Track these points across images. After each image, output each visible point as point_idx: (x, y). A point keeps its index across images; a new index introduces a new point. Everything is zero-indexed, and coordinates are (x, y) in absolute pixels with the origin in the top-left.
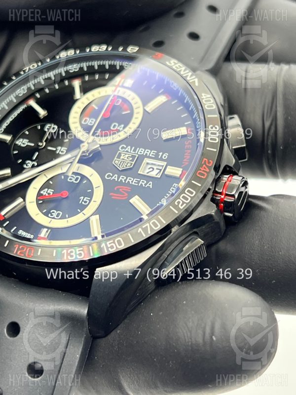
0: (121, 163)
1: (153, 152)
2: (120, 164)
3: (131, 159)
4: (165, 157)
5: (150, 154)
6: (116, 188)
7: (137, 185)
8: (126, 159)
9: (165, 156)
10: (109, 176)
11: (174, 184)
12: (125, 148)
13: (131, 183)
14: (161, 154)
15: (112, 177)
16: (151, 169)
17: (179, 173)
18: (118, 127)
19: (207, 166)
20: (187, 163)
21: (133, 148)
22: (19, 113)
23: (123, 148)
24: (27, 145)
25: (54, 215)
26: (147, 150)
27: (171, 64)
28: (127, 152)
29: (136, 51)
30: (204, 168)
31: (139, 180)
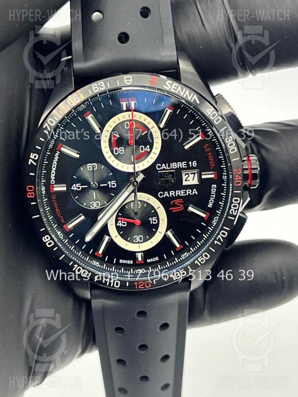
1: (184, 163)
2: (165, 183)
3: (171, 176)
4: (195, 165)
5: (182, 165)
6: (171, 203)
7: (185, 195)
8: (167, 177)
9: (195, 164)
10: (161, 195)
11: (213, 185)
12: (161, 166)
13: (180, 195)
14: (190, 163)
15: (164, 194)
16: (187, 176)
17: (213, 176)
18: (145, 148)
19: (238, 175)
20: (214, 165)
21: (167, 164)
22: (57, 160)
23: (159, 167)
24: (82, 188)
25: (138, 240)
26: (178, 163)
27: (168, 87)
28: (164, 169)
29: (131, 80)
30: (238, 177)
31: (185, 190)
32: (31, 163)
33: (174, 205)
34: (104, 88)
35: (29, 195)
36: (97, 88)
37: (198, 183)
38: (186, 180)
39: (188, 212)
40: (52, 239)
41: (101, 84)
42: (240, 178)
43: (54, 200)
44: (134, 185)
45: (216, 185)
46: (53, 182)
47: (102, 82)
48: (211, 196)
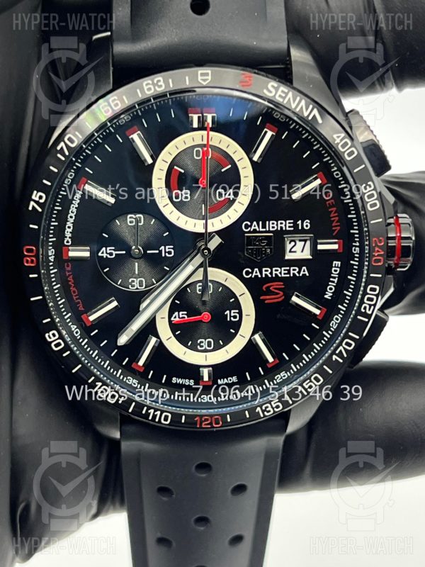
0: (256, 252)
1: (289, 223)
2: (256, 254)
3: (266, 242)
4: (307, 226)
5: (285, 225)
6: (264, 288)
7: (288, 276)
8: (259, 243)
9: (307, 224)
10: (247, 273)
11: (334, 262)
12: (251, 226)
13: (280, 276)
14: (300, 222)
15: (252, 273)
17: (335, 247)
18: (225, 194)
19: (380, 247)
20: (338, 228)
21: (261, 223)
22: (77, 206)
23: (247, 226)
24: (116, 255)
25: (205, 346)
26: (279, 222)
27: (270, 92)
28: (255, 231)
29: (209, 78)
30: (378, 251)
31: (288, 268)
32: (33, 207)
33: (269, 292)
34: (163, 87)
35: (27, 262)
36: (152, 87)
37: (311, 257)
38: (290, 251)
39: (291, 305)
41: (159, 81)
42: (382, 253)
43: (68, 271)
44: (203, 255)
45: (340, 263)
46: (68, 242)
47: (161, 79)
48: (331, 279)
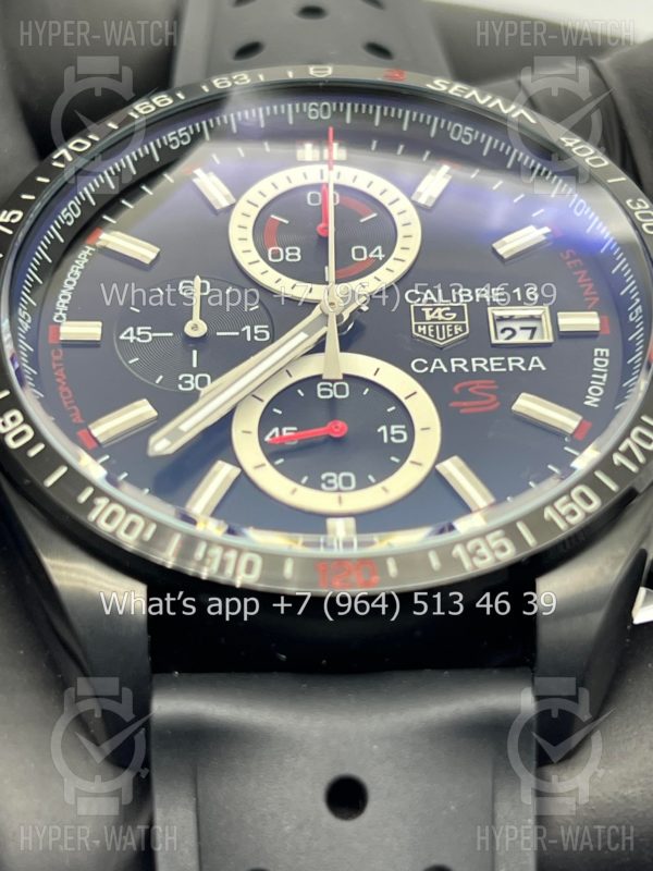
0: (434, 328)
1: (498, 291)
2: (434, 333)
3: (454, 315)
4: (533, 296)
5: (490, 295)
6: (456, 390)
7: (504, 370)
8: (440, 317)
10: (419, 366)
11: (596, 350)
12: (421, 296)
13: (486, 370)
14: (517, 291)
15: (430, 366)
16: (509, 333)
18: (368, 253)
20: (597, 298)
21: (440, 292)
22: (82, 267)
23: (413, 297)
24: (153, 338)
25: (338, 484)
26: (477, 290)
27: (439, 87)
28: (429, 302)
29: (330, 72)
31: (503, 358)
34: (248, 81)
36: (228, 82)
37: (550, 341)
40: (27, 420)
41: (240, 77)
43: (58, 363)
45: (607, 351)
46: (60, 317)
47: (243, 75)
48: (594, 376)
